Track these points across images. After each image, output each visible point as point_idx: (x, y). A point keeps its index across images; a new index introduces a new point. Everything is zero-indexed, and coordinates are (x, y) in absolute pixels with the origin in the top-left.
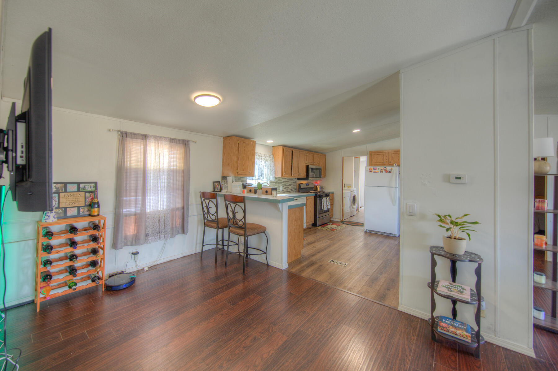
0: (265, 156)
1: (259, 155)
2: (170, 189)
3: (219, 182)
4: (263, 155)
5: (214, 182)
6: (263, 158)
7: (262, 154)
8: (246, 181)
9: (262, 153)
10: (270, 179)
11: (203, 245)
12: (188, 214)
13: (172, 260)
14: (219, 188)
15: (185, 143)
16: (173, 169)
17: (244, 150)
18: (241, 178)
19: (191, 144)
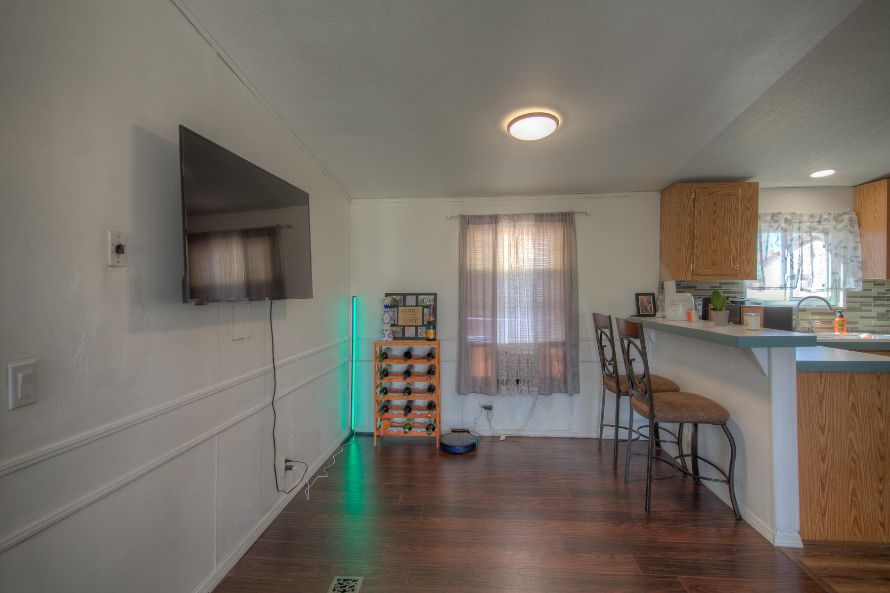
0: (817, 219)
1: (786, 220)
2: (540, 307)
3: (653, 294)
4: (805, 218)
5: (637, 295)
6: (805, 225)
7: (801, 216)
8: (743, 293)
9: (798, 212)
10: (847, 287)
11: (602, 426)
12: (578, 357)
13: (549, 438)
14: (651, 308)
15: (566, 219)
16: (543, 270)
17: (714, 212)
18: (721, 283)
19: (578, 219)
